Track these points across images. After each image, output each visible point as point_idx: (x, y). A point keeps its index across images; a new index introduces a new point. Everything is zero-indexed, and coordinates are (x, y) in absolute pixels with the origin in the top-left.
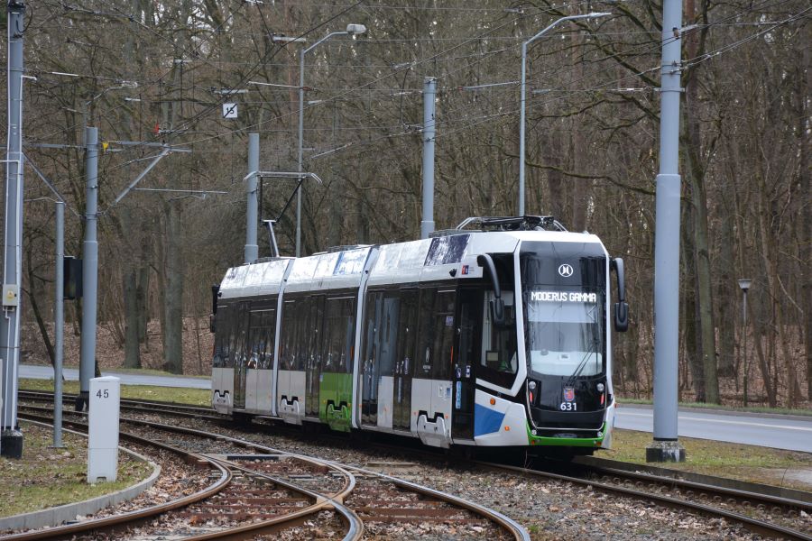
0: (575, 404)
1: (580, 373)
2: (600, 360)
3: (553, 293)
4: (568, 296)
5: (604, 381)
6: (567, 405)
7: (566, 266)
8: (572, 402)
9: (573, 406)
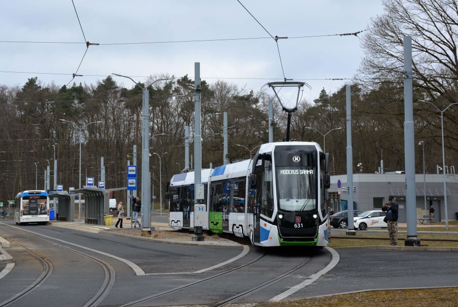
1: (304, 209)
2: (315, 203)
3: (291, 170)
4: (299, 172)
5: (317, 213)
6: (297, 225)
7: (296, 157)
8: (300, 223)
9: (301, 225)
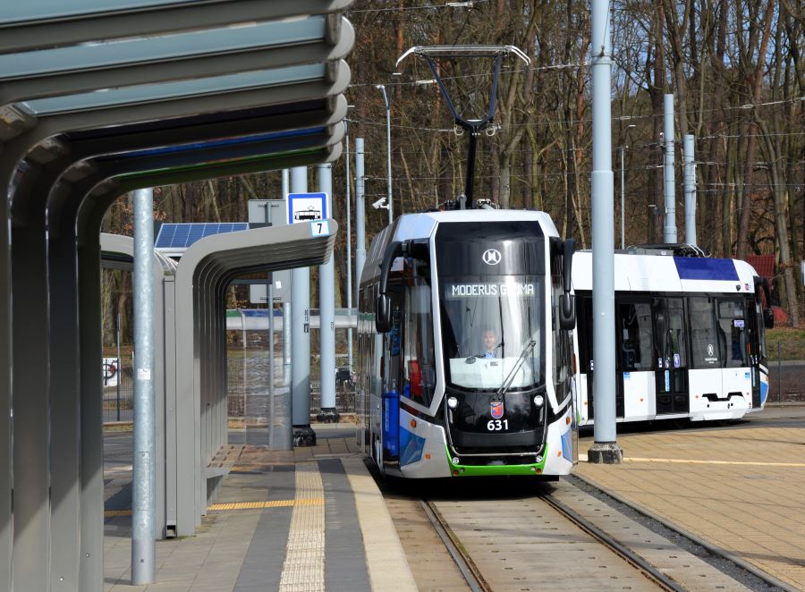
0: (506, 421)
1: (510, 383)
3: (480, 286)
4: (498, 289)
5: (543, 393)
6: (495, 423)
7: (492, 252)
8: (502, 419)
9: (503, 425)
